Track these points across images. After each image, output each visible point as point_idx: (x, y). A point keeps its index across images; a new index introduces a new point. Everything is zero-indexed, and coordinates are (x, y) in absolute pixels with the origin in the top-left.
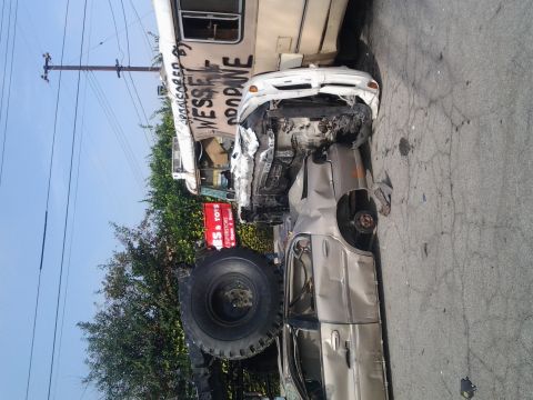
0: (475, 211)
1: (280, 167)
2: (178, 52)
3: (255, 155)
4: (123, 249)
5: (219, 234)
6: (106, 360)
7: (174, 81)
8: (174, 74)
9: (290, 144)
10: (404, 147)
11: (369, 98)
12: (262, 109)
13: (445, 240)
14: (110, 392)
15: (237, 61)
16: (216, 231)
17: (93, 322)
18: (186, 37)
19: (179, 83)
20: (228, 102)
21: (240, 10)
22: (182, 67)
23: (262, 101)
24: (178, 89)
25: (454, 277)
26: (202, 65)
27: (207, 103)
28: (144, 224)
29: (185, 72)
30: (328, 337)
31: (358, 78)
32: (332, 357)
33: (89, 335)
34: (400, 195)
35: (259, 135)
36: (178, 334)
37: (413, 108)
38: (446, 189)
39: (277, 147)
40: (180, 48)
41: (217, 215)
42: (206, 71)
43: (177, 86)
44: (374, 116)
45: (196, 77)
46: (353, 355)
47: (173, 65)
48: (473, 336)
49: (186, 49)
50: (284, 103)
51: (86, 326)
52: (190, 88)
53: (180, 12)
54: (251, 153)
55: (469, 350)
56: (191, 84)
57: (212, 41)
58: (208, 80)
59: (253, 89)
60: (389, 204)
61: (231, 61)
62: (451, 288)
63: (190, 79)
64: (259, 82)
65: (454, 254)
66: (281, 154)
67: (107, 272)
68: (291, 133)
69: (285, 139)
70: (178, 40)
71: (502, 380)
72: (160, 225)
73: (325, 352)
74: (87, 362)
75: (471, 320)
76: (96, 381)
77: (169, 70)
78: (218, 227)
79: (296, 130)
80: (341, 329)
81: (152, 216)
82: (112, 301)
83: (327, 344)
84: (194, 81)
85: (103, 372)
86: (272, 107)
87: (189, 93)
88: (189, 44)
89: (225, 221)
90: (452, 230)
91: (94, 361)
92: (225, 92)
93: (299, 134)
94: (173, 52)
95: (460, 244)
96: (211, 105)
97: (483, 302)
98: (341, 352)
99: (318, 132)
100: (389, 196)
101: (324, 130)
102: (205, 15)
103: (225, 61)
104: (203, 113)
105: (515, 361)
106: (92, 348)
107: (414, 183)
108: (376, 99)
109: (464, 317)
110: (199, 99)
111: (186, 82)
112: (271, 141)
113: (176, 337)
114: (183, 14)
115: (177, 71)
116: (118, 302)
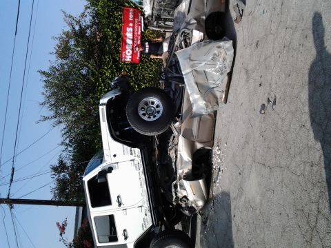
4: (68, 29)
5: (131, 29)
6: (54, 94)
14: (56, 112)
16: (129, 27)
17: (48, 71)
25: (270, 61)
28: (83, 15)
33: (45, 78)
36: (100, 85)
38: (279, 5)
41: (131, 16)
51: (44, 73)
60: (241, 16)
62: (267, 67)
65: (273, 47)
67: (57, 42)
71: (283, 119)
72: (93, 17)
74: (43, 94)
76: (48, 105)
78: (131, 25)
81: (89, 10)
82: (60, 61)
85: (52, 101)
89: (136, 21)
91: (48, 94)
97: (284, 76)
100: (243, 10)
105: (293, 109)
106: (47, 86)
107: (260, 1)
109: (270, 84)
113: (98, 87)
116: (64, 61)
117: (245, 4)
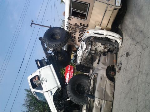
0: (146, 71)
1: (91, 56)
2: (69, 19)
3: (84, 50)
5: (69, 74)
7: (66, 26)
8: (67, 24)
9: (94, 50)
10: (127, 54)
11: (119, 41)
12: (89, 38)
13: (136, 79)
15: (84, 25)
18: (72, 15)
19: (68, 27)
20: (80, 35)
21: (87, 12)
22: (69, 23)
23: (89, 36)
24: (67, 29)
25: (136, 89)
26: (75, 24)
27: (74, 34)
29: (70, 25)
30: (97, 102)
31: (117, 36)
32: (97, 107)
34: (124, 67)
35: (87, 45)
37: (131, 44)
38: (138, 65)
39: (91, 50)
40: (70, 18)
41: (69, 69)
42: (75, 26)
43: (67, 28)
44: (120, 47)
45: (72, 26)
46: (102, 109)
47: (67, 22)
48: (139, 105)
49: (71, 19)
50: (95, 38)
51: (27, 90)
52: (70, 29)
53: (71, 9)
54: (83, 50)
55: (137, 109)
56: (71, 28)
58: (75, 28)
59: (88, 32)
60: (120, 70)
61: (82, 25)
62: (135, 92)
63: (71, 27)
65: (137, 83)
66: (92, 52)
68: (95, 47)
69: (94, 48)
70: (70, 16)
73: (95, 106)
75: (139, 101)
77: (66, 23)
78: (69, 72)
79: (97, 47)
80: (101, 101)
83: (96, 103)
84: (72, 28)
85: (28, 104)
86: (92, 38)
87: (70, 30)
88: (72, 18)
89: (71, 71)
90: (138, 76)
92: (79, 32)
93: (98, 48)
94: (68, 19)
95: (140, 80)
96: (75, 34)
97: (144, 95)
98: (99, 107)
99: (103, 48)
101: (105, 48)
102: (78, 11)
103: (81, 24)
104: (72, 36)
107: (129, 63)
108: (121, 42)
109: (137, 100)
110: (72, 32)
111: (70, 27)
112: (90, 48)
114: (72, 9)
115: (68, 24)
117: (122, 65)
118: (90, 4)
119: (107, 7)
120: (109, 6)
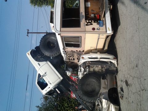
3: (83, 73)
10: (127, 83)
12: (85, 63)
15: (80, 51)
17: (40, 106)
18: (66, 46)
21: (80, 42)
23: (85, 61)
27: (72, 56)
34: (126, 96)
35: (84, 68)
40: (64, 49)
42: (72, 51)
44: (116, 66)
49: (66, 49)
50: (91, 61)
51: (38, 107)
54: (82, 73)
57: (73, 47)
59: (83, 58)
61: (78, 51)
63: (68, 52)
64: (84, 56)
69: (92, 70)
70: (64, 47)
79: (94, 68)
99: (100, 68)
100: (123, 95)
101: (102, 68)
104: (71, 59)
108: (116, 62)
110: (70, 56)
112: (88, 70)
114: (65, 42)
117: (123, 92)
118: (81, 37)
119: (99, 36)
120: (101, 35)
